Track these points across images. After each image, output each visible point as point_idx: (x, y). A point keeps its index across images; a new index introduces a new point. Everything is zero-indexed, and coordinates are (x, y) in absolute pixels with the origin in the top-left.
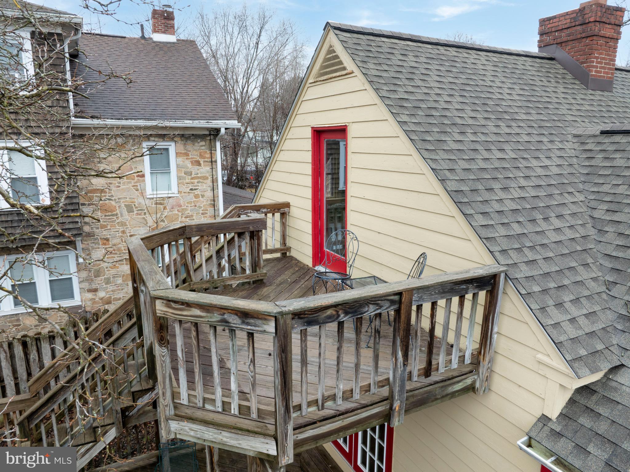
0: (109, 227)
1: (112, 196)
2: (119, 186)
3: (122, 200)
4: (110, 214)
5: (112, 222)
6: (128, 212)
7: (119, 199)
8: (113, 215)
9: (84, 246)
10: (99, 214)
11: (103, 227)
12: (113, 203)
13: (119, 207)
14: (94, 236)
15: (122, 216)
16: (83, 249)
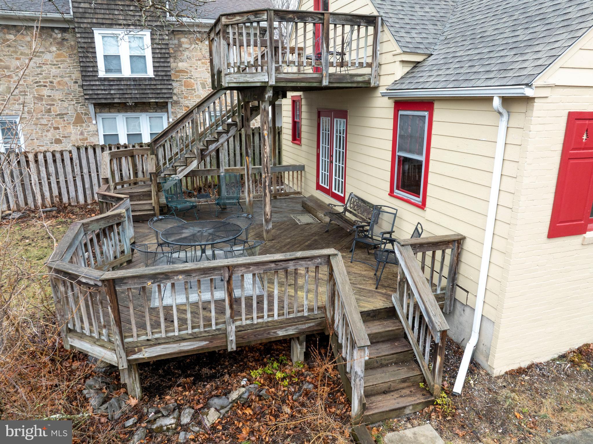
0: (189, 98)
1: (192, 76)
2: (197, 69)
3: (198, 79)
4: (190, 88)
5: (192, 94)
6: (203, 88)
7: (196, 78)
8: (192, 90)
9: (173, 110)
10: (183, 88)
11: (186, 97)
12: (192, 81)
13: (196, 84)
14: (179, 104)
15: (198, 91)
16: (172, 112)
